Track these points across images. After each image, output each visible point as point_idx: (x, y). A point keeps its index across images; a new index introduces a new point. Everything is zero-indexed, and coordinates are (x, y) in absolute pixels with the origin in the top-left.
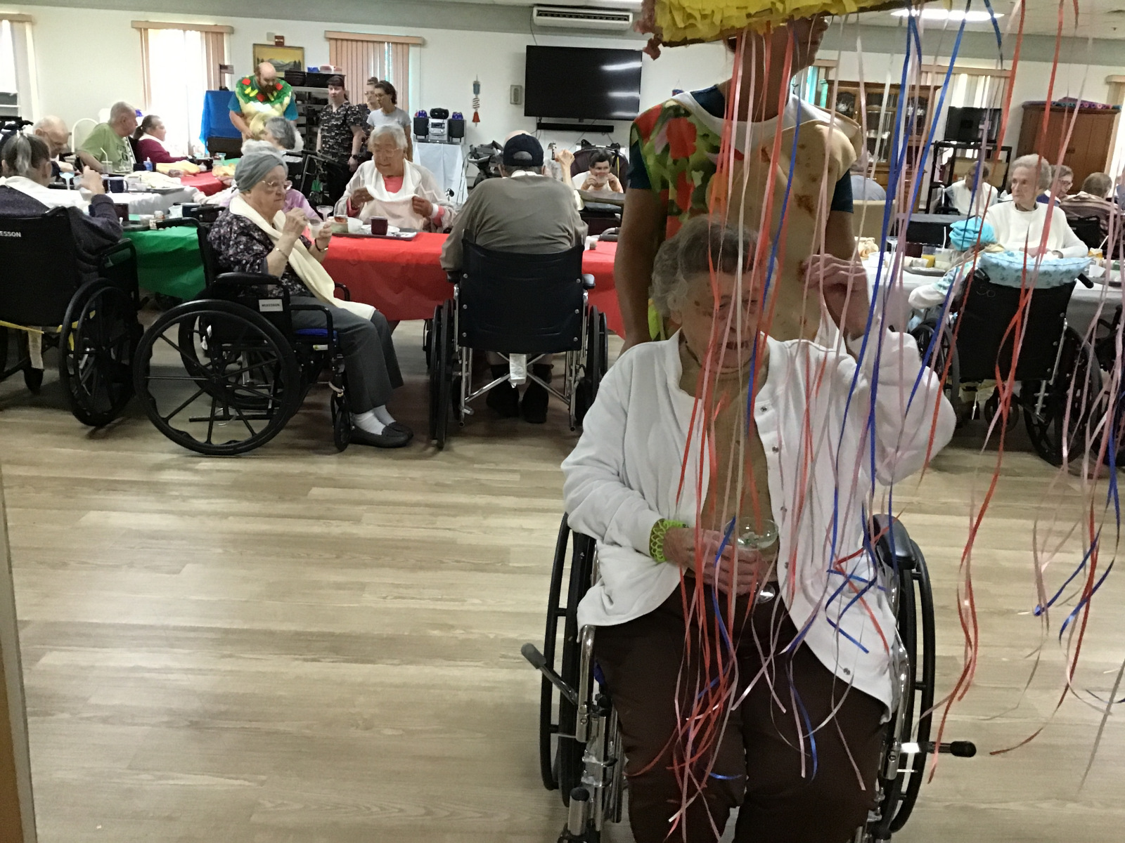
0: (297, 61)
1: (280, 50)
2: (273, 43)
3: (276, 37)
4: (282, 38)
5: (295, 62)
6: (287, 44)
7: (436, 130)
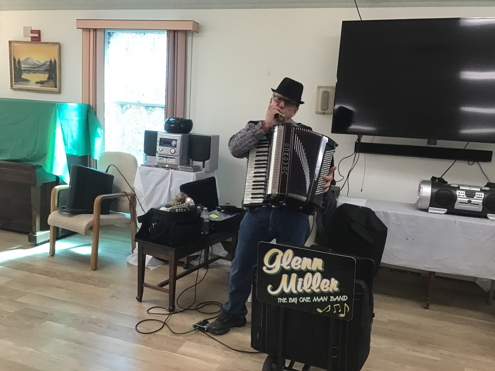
0: (53, 61)
1: (35, 46)
2: (29, 39)
3: (32, 32)
4: (39, 32)
5: (51, 61)
6: (43, 39)
7: (166, 150)
